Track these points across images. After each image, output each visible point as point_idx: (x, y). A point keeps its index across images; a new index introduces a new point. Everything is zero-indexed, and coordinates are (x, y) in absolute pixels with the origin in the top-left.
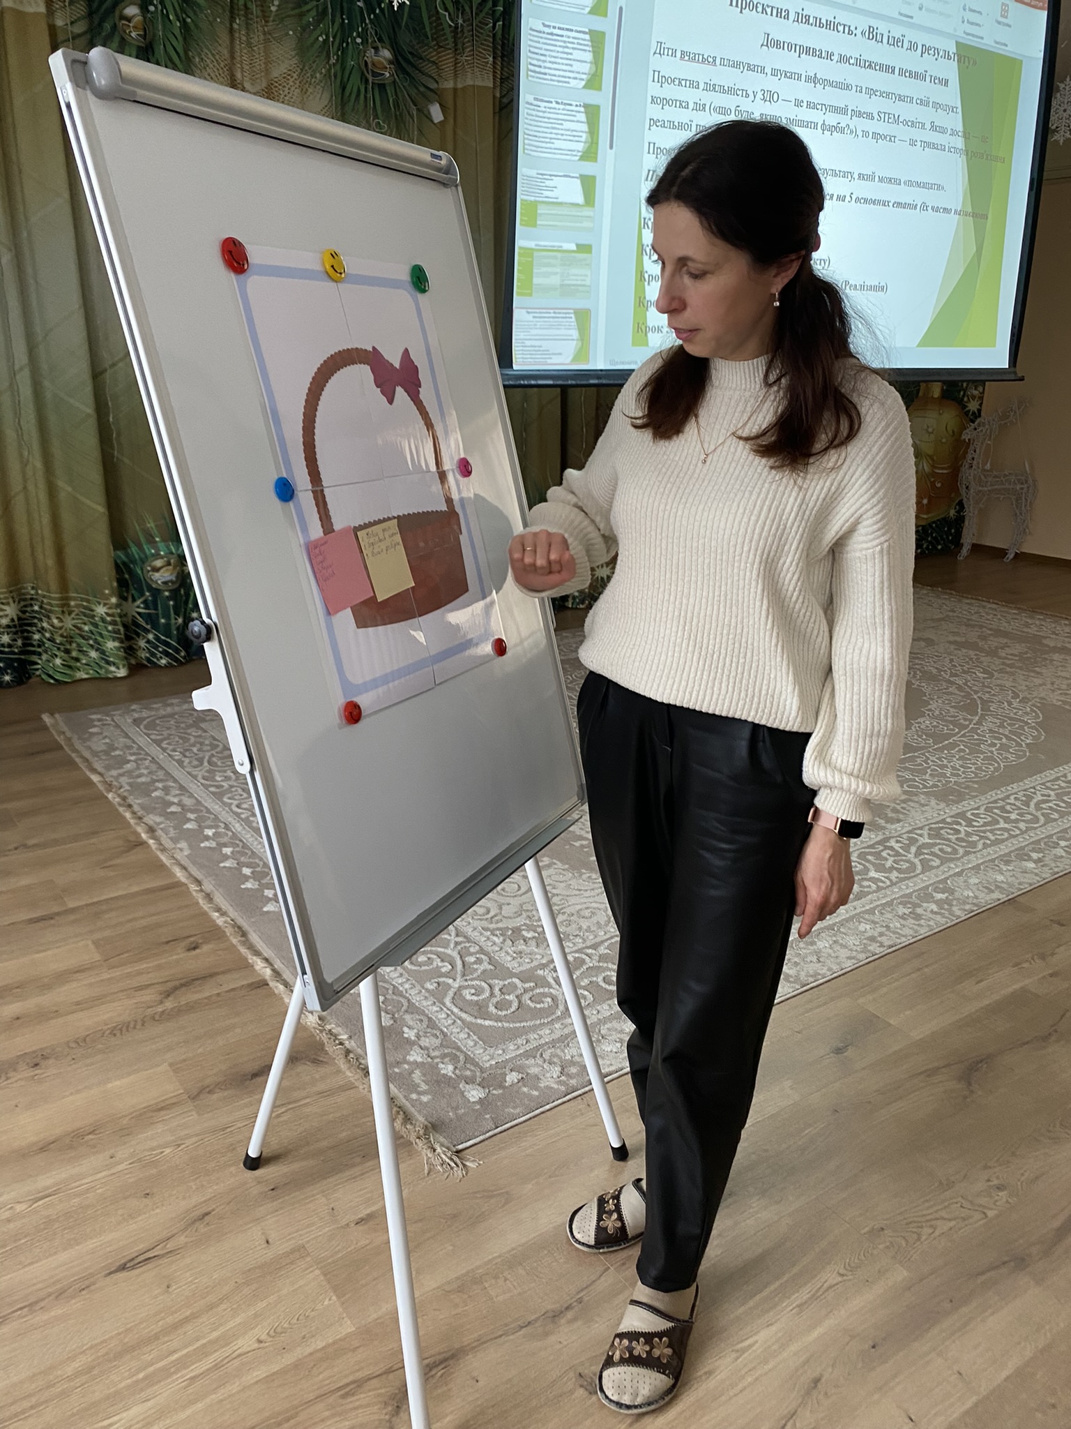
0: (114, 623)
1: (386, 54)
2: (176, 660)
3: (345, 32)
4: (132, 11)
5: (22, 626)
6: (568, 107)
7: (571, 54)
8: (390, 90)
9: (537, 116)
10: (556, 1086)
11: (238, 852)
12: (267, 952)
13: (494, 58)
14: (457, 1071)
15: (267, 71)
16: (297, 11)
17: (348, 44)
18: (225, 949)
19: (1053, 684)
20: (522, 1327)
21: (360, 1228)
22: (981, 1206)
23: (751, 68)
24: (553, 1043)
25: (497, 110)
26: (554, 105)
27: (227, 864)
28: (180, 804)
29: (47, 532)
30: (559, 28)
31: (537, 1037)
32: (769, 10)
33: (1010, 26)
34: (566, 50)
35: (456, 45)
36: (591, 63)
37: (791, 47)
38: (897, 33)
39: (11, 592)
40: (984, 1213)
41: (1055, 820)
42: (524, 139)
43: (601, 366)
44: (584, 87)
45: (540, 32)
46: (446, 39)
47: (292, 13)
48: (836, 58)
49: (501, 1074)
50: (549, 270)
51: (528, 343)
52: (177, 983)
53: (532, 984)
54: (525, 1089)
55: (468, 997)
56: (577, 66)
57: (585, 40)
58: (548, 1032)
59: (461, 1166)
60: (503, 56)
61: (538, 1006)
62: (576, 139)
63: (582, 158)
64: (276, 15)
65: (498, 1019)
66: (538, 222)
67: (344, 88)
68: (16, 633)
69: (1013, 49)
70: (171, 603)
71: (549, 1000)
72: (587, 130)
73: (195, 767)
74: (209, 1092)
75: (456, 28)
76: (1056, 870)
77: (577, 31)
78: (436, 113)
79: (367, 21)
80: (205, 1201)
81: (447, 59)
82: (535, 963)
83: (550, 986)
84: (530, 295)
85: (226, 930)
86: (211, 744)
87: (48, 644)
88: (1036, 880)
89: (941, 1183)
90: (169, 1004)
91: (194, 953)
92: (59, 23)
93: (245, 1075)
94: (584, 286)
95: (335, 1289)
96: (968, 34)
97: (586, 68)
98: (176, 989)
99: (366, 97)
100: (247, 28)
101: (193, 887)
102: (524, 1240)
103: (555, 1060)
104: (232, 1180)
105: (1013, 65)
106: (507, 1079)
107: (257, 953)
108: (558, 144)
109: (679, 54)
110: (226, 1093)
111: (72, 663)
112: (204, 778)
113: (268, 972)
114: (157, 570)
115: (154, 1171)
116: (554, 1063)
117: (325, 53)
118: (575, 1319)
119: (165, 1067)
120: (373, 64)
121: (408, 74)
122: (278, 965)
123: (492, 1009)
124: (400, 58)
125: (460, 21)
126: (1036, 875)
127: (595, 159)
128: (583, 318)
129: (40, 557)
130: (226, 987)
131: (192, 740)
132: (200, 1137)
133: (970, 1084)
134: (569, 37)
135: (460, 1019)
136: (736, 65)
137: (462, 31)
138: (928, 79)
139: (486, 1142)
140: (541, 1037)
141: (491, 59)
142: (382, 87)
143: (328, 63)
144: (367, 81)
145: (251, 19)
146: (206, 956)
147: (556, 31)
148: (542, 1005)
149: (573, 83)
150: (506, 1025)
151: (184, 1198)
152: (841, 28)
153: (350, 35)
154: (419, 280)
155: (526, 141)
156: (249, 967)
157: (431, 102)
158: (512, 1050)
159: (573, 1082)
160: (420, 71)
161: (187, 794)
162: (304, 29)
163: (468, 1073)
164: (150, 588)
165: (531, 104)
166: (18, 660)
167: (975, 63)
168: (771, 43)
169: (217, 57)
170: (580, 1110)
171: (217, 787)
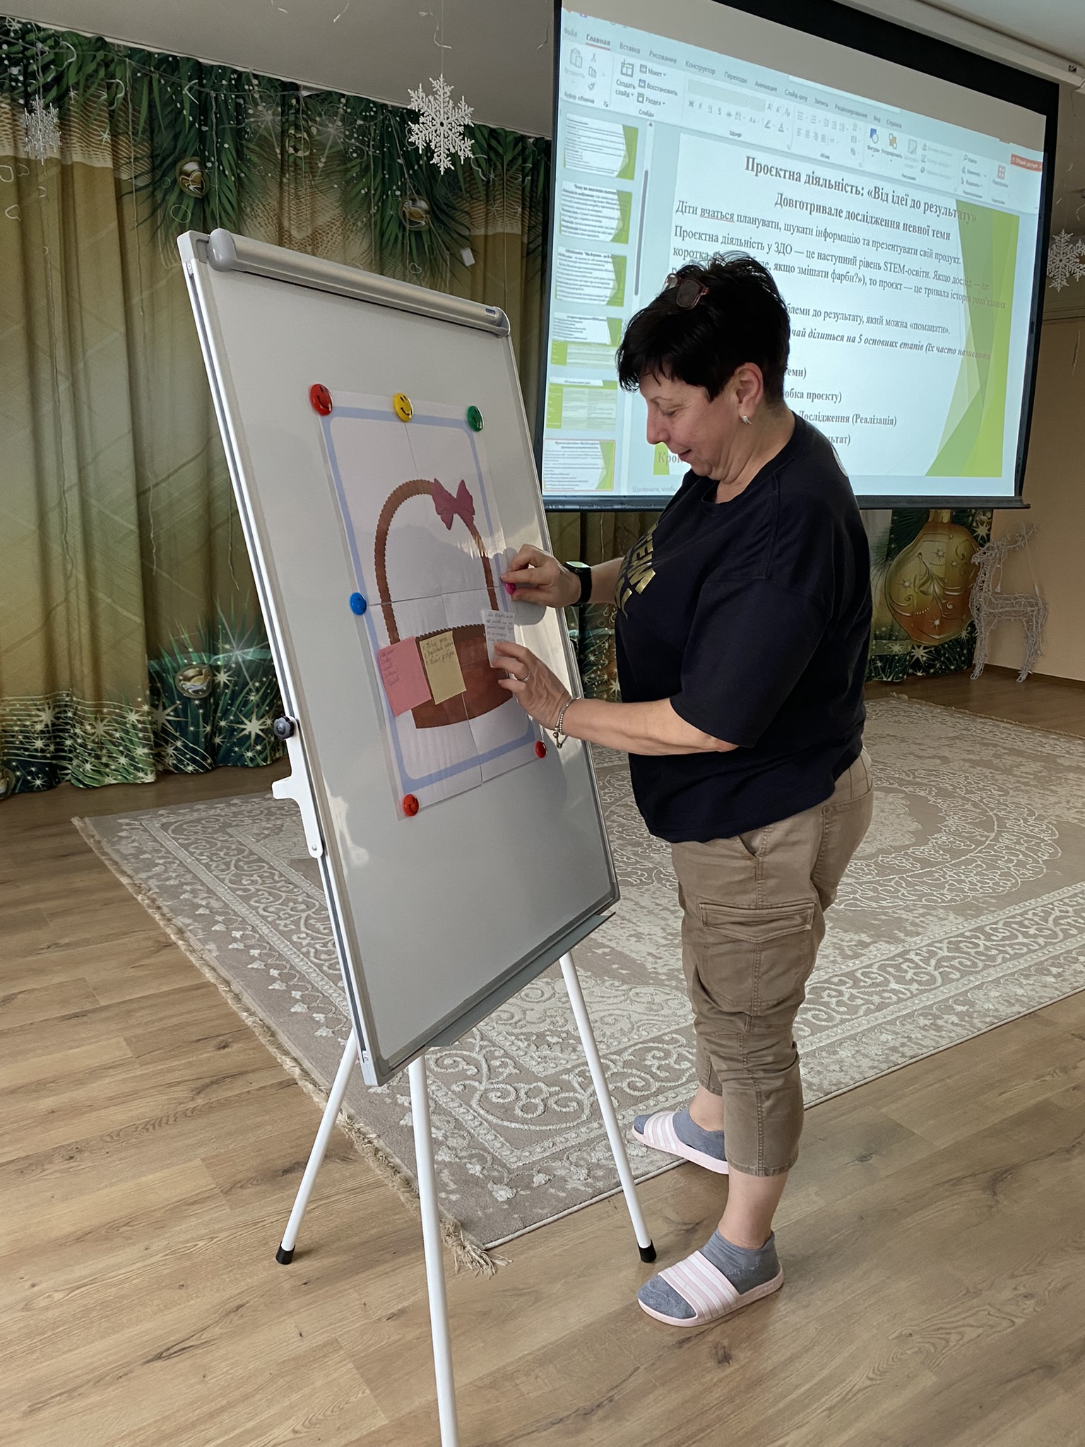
0: (144, 730)
1: (423, 205)
2: (202, 767)
3: (385, 186)
4: (192, 167)
5: (55, 732)
6: (596, 258)
7: (600, 212)
8: (425, 237)
9: (568, 266)
10: (583, 1188)
11: (266, 954)
12: (296, 1053)
13: (523, 208)
14: (485, 1172)
15: (313, 220)
16: (342, 167)
17: (387, 196)
18: (254, 1049)
19: (1068, 802)
20: (554, 1424)
21: (391, 1323)
22: (1007, 1313)
23: (766, 223)
24: (579, 1147)
25: (525, 255)
26: (584, 256)
27: (255, 965)
28: (207, 907)
29: (86, 642)
30: (590, 189)
31: (563, 1140)
32: (782, 173)
33: (1007, 186)
34: (596, 208)
35: (487, 197)
36: (618, 219)
37: (802, 205)
38: (901, 192)
39: (47, 698)
40: (1013, 1322)
41: (1074, 936)
42: (557, 286)
43: (624, 492)
44: (612, 240)
45: (572, 193)
46: (479, 192)
47: (338, 169)
48: (844, 214)
49: (528, 1175)
50: (579, 404)
51: (556, 471)
52: (208, 1081)
53: (557, 1088)
54: (552, 1191)
55: (494, 1100)
56: (605, 222)
57: (613, 199)
58: (574, 1135)
59: (490, 1264)
60: (530, 208)
61: (564, 1110)
62: (605, 286)
63: (609, 303)
64: (322, 171)
65: (524, 1122)
66: (568, 361)
67: (382, 235)
68: (49, 738)
69: (1011, 205)
70: (201, 711)
71: (575, 1104)
72: (614, 278)
73: (222, 871)
74: (241, 1187)
75: (488, 182)
76: (1076, 984)
77: (606, 192)
78: (468, 257)
79: (406, 176)
80: (239, 1294)
81: (479, 210)
82: (560, 1068)
83: (575, 1091)
84: (560, 427)
85: (255, 1030)
86: (237, 849)
87: (80, 750)
88: (1057, 995)
89: (968, 1291)
90: (200, 1101)
91: (223, 1052)
92: (124, 177)
93: (275, 1171)
94: (610, 418)
95: (369, 1382)
96: (967, 194)
97: (614, 224)
98: (207, 1086)
99: (403, 244)
100: (296, 183)
101: (222, 988)
102: (554, 1339)
103: (582, 1163)
104: (265, 1274)
105: (1011, 221)
106: (535, 1180)
107: (286, 1053)
108: (587, 290)
109: (699, 212)
110: (258, 1188)
111: (102, 769)
112: (231, 882)
113: (297, 1071)
114: (189, 679)
115: (188, 1264)
116: (581, 1166)
117: (365, 206)
118: (606, 1417)
119: (198, 1162)
120: (411, 214)
121: (445, 224)
122: (307, 1064)
123: (518, 1112)
124: (435, 208)
125: (492, 176)
126: (1056, 989)
127: (622, 304)
128: (608, 449)
129: (77, 664)
130: (255, 1086)
131: (219, 844)
132: (234, 1231)
133: (995, 1194)
134: (599, 197)
135: (486, 1120)
136: (753, 221)
137: (494, 184)
138: (931, 233)
139: (515, 1241)
140: (567, 1140)
141: (520, 210)
142: (418, 234)
143: (369, 212)
144: (404, 229)
145: (300, 174)
146: (236, 1055)
147: (587, 192)
148: (568, 1109)
149: (602, 237)
150: (533, 1128)
151: (218, 1290)
152: (849, 189)
153: (391, 189)
154: (474, 420)
155: (558, 288)
156: (276, 1066)
157: (463, 247)
158: (538, 1153)
159: (600, 1184)
160: (453, 220)
161: (215, 897)
162: (348, 183)
163: (496, 1174)
164: (181, 697)
165: (564, 255)
166: (50, 765)
167: (974, 219)
168: (784, 201)
169: (268, 207)
170: (607, 1212)
171: (245, 890)
